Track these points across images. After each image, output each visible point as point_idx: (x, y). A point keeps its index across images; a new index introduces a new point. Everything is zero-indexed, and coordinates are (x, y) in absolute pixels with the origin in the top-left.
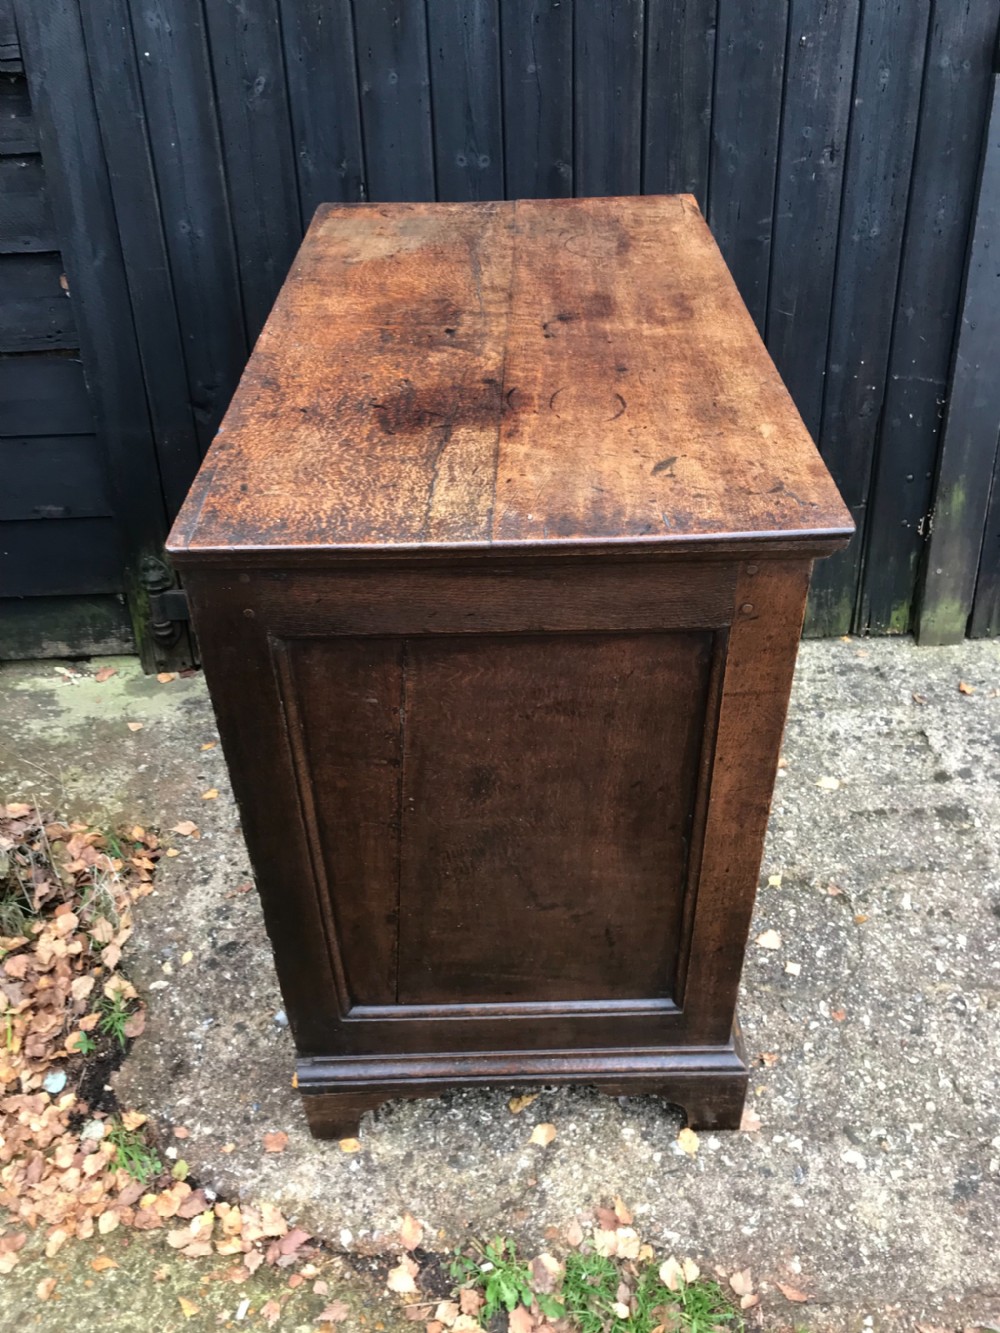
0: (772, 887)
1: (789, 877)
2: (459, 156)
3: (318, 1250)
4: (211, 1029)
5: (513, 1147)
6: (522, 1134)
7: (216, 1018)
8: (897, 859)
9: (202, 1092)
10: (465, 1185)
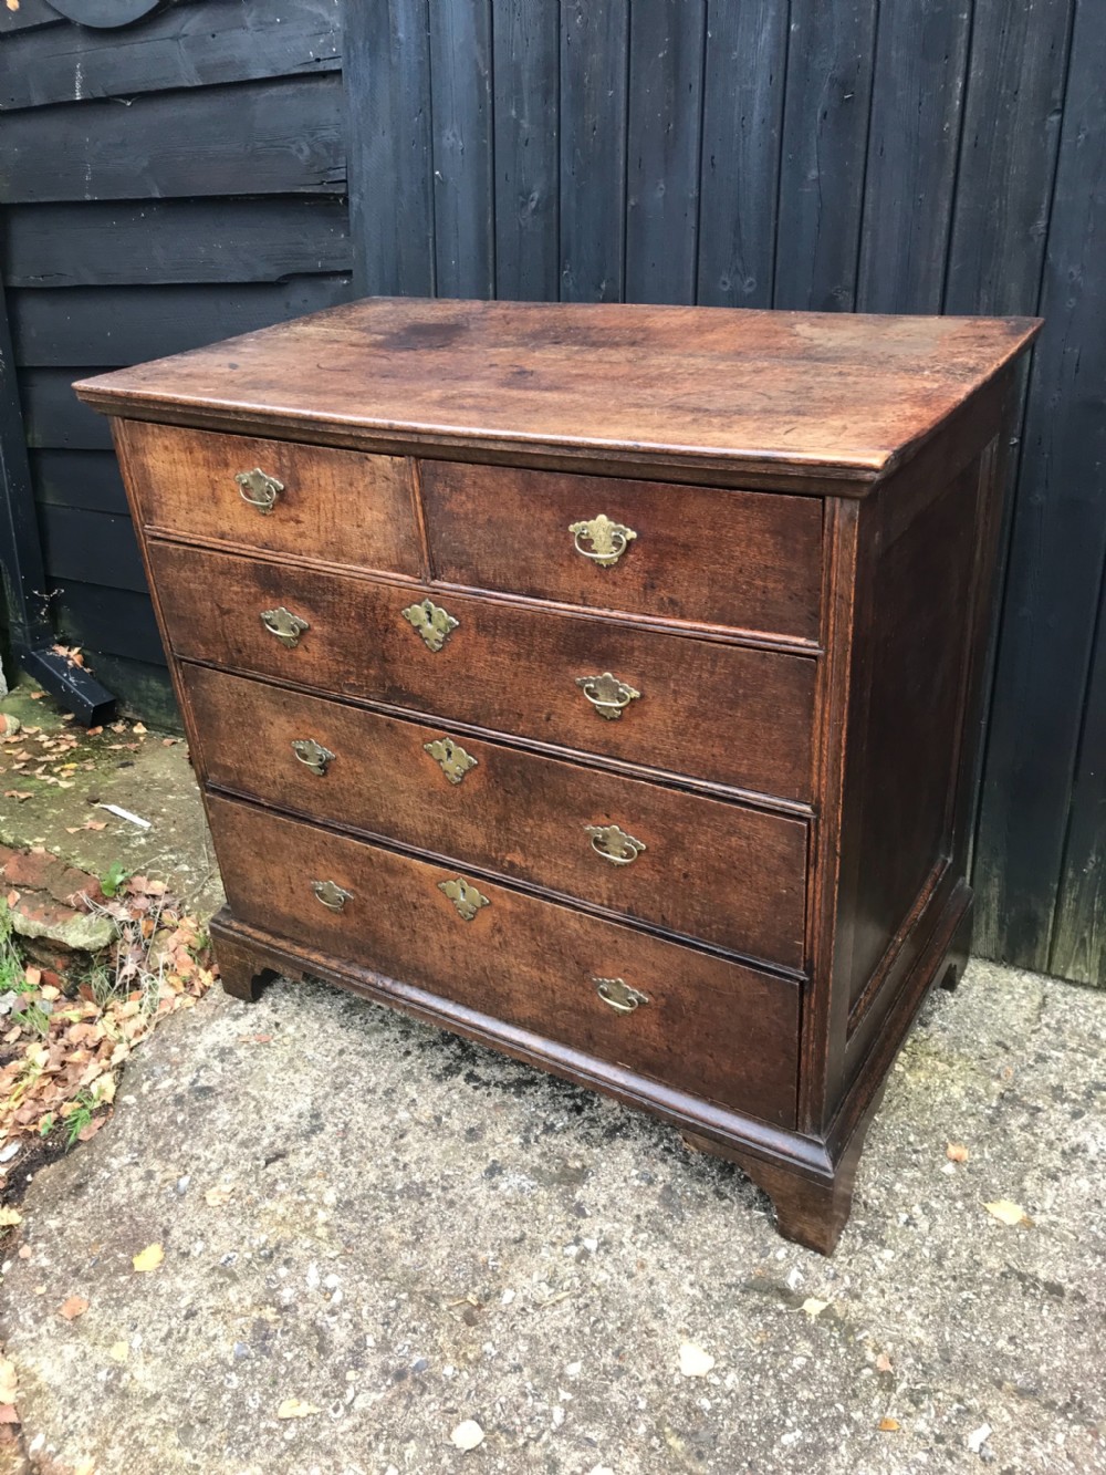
0: (803, 1313)
1: (840, 1313)
2: (723, 278)
3: (16, 1439)
4: (130, 1164)
5: (247, 1455)
6: (267, 1445)
7: (141, 1155)
8: (1020, 1369)
9: (74, 1223)
10: (171, 1464)
